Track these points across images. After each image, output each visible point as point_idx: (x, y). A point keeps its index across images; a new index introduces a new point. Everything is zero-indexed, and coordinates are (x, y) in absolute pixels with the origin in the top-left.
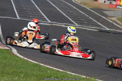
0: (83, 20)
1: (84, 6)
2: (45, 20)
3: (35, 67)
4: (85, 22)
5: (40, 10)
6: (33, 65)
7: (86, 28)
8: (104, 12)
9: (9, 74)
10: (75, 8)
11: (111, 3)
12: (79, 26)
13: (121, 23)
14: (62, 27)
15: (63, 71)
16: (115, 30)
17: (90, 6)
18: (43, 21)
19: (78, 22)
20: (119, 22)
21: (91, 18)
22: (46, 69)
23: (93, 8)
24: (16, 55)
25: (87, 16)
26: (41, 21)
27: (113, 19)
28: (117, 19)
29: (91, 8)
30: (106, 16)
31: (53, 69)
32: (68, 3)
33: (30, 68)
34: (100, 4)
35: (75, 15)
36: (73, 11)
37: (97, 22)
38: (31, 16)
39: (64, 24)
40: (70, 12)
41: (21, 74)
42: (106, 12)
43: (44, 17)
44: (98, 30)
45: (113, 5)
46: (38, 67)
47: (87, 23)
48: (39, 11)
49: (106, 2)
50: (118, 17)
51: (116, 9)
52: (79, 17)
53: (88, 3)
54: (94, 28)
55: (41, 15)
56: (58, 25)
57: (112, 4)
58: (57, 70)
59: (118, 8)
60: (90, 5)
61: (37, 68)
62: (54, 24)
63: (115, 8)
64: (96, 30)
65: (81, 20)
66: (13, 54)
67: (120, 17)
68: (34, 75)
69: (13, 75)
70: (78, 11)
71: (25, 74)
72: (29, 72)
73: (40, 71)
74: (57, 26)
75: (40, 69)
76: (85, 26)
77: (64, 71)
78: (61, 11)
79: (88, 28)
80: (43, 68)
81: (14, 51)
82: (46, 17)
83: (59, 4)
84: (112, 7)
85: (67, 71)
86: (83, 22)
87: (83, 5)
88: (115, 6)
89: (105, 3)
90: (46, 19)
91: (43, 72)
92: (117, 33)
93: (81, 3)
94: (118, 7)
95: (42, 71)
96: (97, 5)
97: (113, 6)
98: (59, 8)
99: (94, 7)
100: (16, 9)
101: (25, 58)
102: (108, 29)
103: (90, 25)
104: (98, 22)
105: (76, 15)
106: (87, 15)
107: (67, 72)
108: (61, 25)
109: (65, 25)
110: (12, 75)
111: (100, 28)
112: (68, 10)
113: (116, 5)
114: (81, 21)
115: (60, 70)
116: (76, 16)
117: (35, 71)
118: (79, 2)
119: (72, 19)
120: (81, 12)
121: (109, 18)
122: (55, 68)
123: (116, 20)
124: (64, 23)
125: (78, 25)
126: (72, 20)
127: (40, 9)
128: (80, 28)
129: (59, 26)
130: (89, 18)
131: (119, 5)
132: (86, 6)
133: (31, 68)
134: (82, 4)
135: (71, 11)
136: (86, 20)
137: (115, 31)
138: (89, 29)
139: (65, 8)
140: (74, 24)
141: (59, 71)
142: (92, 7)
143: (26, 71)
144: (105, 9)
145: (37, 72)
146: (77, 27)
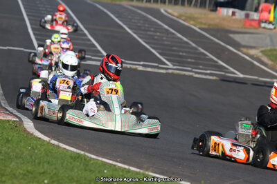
0: (184, 54)
1: (186, 24)
2: (99, 54)
3: (74, 161)
4: (189, 60)
5: (86, 32)
6: (71, 157)
7: (191, 74)
8: (231, 35)
9: (16, 178)
10: (166, 27)
11: (247, 16)
12: (175, 67)
13: (270, 62)
14: (136, 70)
15: (138, 170)
16: (256, 77)
17: (201, 23)
18: (93, 58)
19: (172, 58)
20: (265, 59)
21: (202, 51)
22: (99, 167)
23: (206, 27)
24: (32, 134)
25: (194, 45)
26: (89, 56)
27: (252, 52)
28: (262, 52)
29: (203, 26)
30: (237, 45)
31: (115, 166)
32: (150, 17)
33: (65, 165)
34: (224, 19)
35: (166, 43)
36: (162, 35)
37: (215, 59)
39: (142, 63)
40: (156, 37)
41: (44, 178)
42: (237, 37)
43: (96, 47)
44: (217, 78)
45: (254, 20)
46: (83, 161)
47: (193, 61)
48: (85, 35)
49: (237, 14)
50: (263, 49)
51: (260, 30)
52: (175, 48)
53: (196, 16)
54: (208, 72)
55: (89, 43)
56: (128, 66)
57: (251, 17)
58: (125, 168)
59: (264, 28)
60: (200, 20)
61: (80, 163)
63: (256, 28)
64: (214, 78)
65: (181, 54)
66: (25, 130)
67: (269, 48)
68: (73, 179)
69: (25, 180)
70: (173, 34)
71: (52, 178)
72: (61, 172)
73: (86, 170)
74: (126, 68)
75: (87, 165)
76: (190, 69)
77: (142, 171)
78: (135, 33)
79: (196, 73)
80: (93, 164)
81: (29, 125)
82: (99, 48)
83: (131, 19)
84: (251, 25)
85: (147, 170)
86: (185, 60)
87: (184, 20)
88: (257, 22)
89: (234, 17)
90: (100, 52)
91: (94, 172)
92: (263, 84)
93: (179, 17)
94: (263, 25)
95: (91, 171)
96: (217, 21)
97: (253, 23)
98: (129, 28)
99: (209, 25)
100: (33, 29)
101: (53, 142)
102: (241, 76)
103: (201, 67)
104: (218, 58)
105: (169, 43)
106: (193, 42)
107: (147, 173)
108: (134, 67)
109: (143, 66)
110: (22, 179)
111: (223, 73)
112: (151, 31)
113: (260, 21)
114: (180, 56)
115: (132, 169)
116: (167, 45)
117: (76, 170)
118: (176, 14)
119: (160, 51)
120: (179, 35)
121: (244, 50)
122: (120, 165)
123: (260, 54)
124: (140, 61)
125: (174, 65)
126: (160, 54)
127: (86, 29)
128: (178, 72)
129: (131, 68)
130: (197, 49)
131: (265, 22)
132: (192, 22)
133: (67, 164)
134: (183, 18)
135: (158, 34)
136: (191, 55)
137: (257, 80)
138: (197, 76)
139: (143, 28)
140: (165, 64)
141: (129, 171)
142: (205, 24)
143: (54, 172)
144: (233, 29)
145: (80, 172)
146: (170, 71)
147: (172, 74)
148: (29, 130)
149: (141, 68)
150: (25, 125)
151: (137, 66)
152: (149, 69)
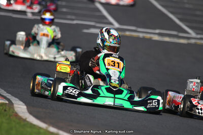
2: (105, 21)
12: (199, 36)
18: (98, 25)
24: (25, 120)
26: (92, 24)
35: (187, 6)
38: (64, 10)
39: (157, 31)
52: (198, 13)
56: (141, 35)
62: (128, 33)
66: (16, 115)
74: (138, 38)
81: (21, 108)
90: (106, 18)
105: (191, 6)
108: (148, 36)
109: (160, 34)
119: (180, 16)
125: (197, 34)
126: (181, 20)
129: (144, 38)
146: (193, 41)
147: (195, 44)
148: (21, 114)
149: (156, 38)
150: (16, 109)
151: (152, 36)
152: (167, 39)
